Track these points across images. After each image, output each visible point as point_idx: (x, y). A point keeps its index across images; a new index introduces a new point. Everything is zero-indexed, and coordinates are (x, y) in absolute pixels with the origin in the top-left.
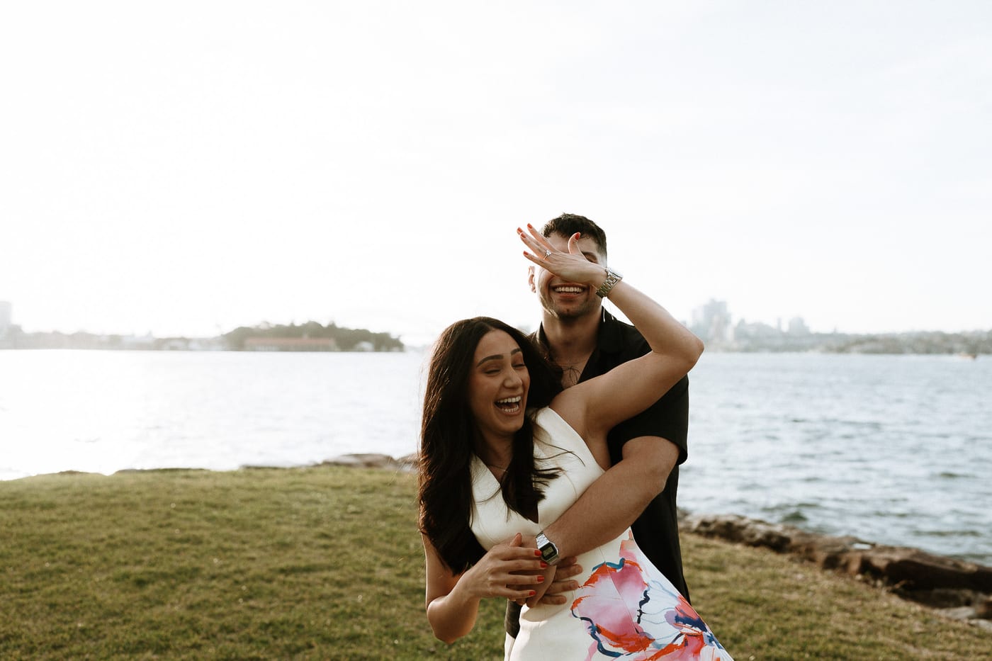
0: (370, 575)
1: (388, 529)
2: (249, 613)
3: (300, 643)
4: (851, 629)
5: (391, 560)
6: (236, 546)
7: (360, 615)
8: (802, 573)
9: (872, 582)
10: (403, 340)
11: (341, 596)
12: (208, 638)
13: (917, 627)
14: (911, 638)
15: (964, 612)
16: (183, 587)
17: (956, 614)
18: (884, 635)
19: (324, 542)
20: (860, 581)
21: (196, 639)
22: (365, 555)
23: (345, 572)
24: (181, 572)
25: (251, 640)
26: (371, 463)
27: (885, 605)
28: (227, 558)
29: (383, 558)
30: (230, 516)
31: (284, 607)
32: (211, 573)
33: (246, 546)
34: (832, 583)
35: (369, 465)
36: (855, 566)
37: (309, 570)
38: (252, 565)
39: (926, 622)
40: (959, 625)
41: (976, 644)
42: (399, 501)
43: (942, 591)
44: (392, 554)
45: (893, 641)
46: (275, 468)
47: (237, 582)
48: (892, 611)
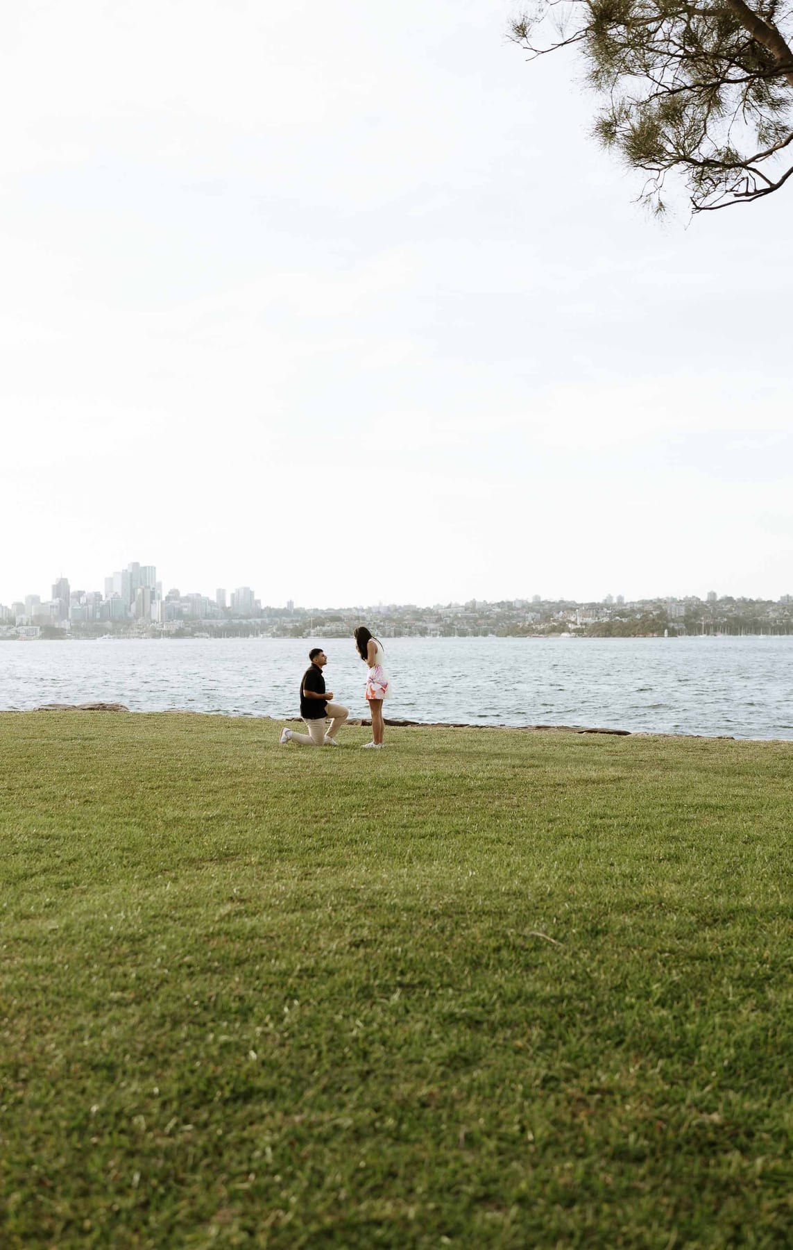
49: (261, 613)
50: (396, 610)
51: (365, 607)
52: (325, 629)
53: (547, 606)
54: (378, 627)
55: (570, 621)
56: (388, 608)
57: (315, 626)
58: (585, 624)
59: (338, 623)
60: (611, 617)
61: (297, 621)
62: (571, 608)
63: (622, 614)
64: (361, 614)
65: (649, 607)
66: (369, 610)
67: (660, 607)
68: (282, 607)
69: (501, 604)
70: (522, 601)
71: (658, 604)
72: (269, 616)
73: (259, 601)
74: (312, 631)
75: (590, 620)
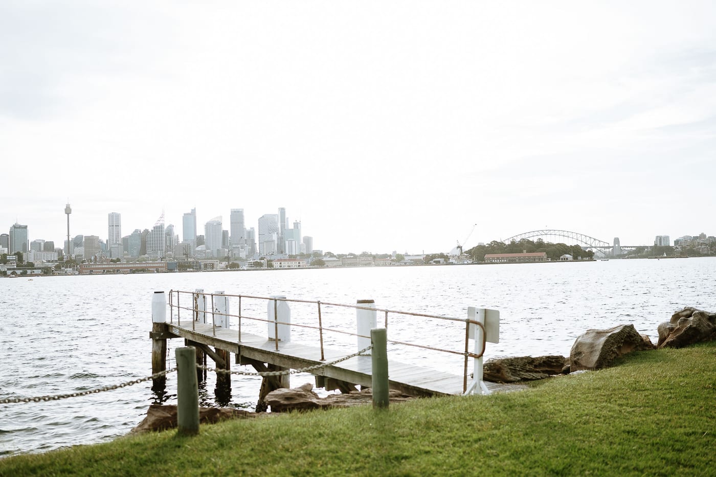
10: (593, 251)
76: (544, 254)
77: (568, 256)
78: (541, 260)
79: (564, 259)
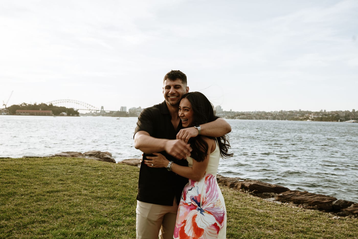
0: (80, 193)
1: (84, 178)
2: (38, 206)
3: (59, 215)
4: (239, 205)
5: (87, 188)
6: (28, 184)
7: (79, 206)
8: (223, 189)
9: (245, 191)
10: (78, 111)
11: (71, 200)
12: (25, 215)
13: (259, 203)
14: (257, 207)
15: (272, 199)
16: (11, 199)
17: (270, 199)
18: (249, 206)
19: (61, 182)
20: (240, 191)
21: (21, 215)
22: (77, 186)
23: (71, 192)
24: (9, 194)
25: (41, 215)
26: (74, 155)
27: (249, 198)
28: (26, 188)
29: (84, 187)
30: (24, 174)
31: (51, 204)
32: (21, 193)
33: (32, 184)
34: (233, 192)
35: (73, 156)
36: (239, 187)
37: (58, 191)
38: (36, 191)
39: (261, 202)
40: (271, 203)
41: (275, 208)
42: (86, 168)
43: (266, 193)
44: (86, 186)
45: (252, 208)
46: (38, 157)
47: (31, 196)
48: (251, 199)
49: (223, 112)
50: (260, 112)
51: (251, 112)
52: (240, 117)
53: (303, 112)
54: (255, 117)
55: (310, 117)
56: (258, 112)
57: (237, 116)
58: (315, 118)
59: (243, 115)
60: (322, 115)
61: (232, 115)
62: (310, 113)
63: (326, 115)
64: (251, 113)
65: (333, 113)
66: (252, 112)
67: (337, 113)
68: (229, 111)
69: (290, 112)
70: (296, 111)
71: (337, 112)
72: (225, 113)
73: (222, 109)
74: (237, 117)
75: (316, 116)
76: (51, 112)
77: (64, 113)
78: (49, 115)
79: (62, 115)
